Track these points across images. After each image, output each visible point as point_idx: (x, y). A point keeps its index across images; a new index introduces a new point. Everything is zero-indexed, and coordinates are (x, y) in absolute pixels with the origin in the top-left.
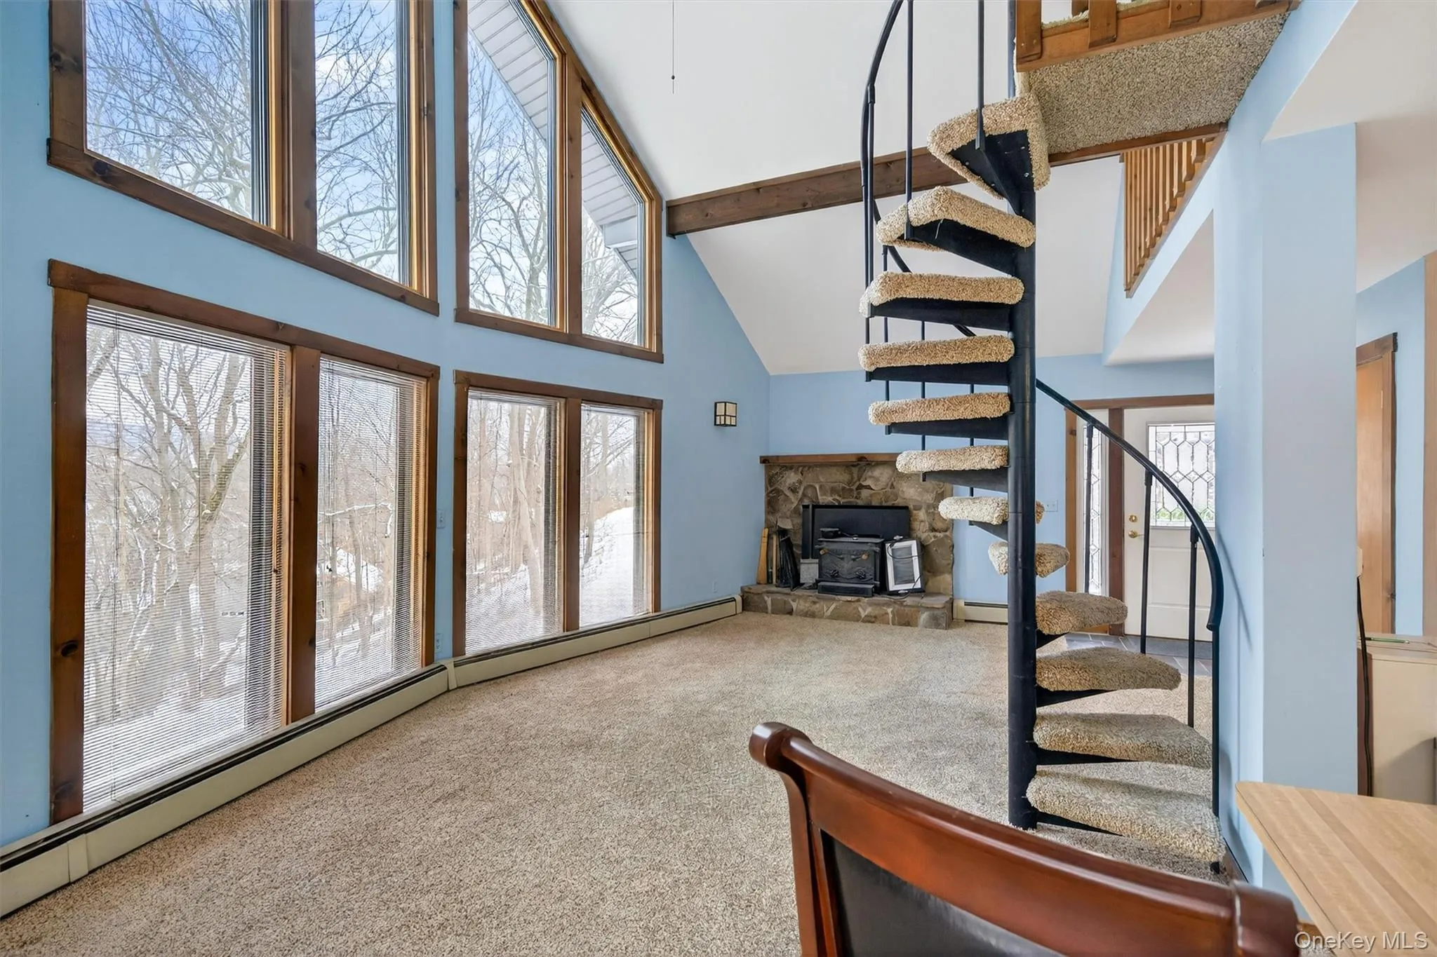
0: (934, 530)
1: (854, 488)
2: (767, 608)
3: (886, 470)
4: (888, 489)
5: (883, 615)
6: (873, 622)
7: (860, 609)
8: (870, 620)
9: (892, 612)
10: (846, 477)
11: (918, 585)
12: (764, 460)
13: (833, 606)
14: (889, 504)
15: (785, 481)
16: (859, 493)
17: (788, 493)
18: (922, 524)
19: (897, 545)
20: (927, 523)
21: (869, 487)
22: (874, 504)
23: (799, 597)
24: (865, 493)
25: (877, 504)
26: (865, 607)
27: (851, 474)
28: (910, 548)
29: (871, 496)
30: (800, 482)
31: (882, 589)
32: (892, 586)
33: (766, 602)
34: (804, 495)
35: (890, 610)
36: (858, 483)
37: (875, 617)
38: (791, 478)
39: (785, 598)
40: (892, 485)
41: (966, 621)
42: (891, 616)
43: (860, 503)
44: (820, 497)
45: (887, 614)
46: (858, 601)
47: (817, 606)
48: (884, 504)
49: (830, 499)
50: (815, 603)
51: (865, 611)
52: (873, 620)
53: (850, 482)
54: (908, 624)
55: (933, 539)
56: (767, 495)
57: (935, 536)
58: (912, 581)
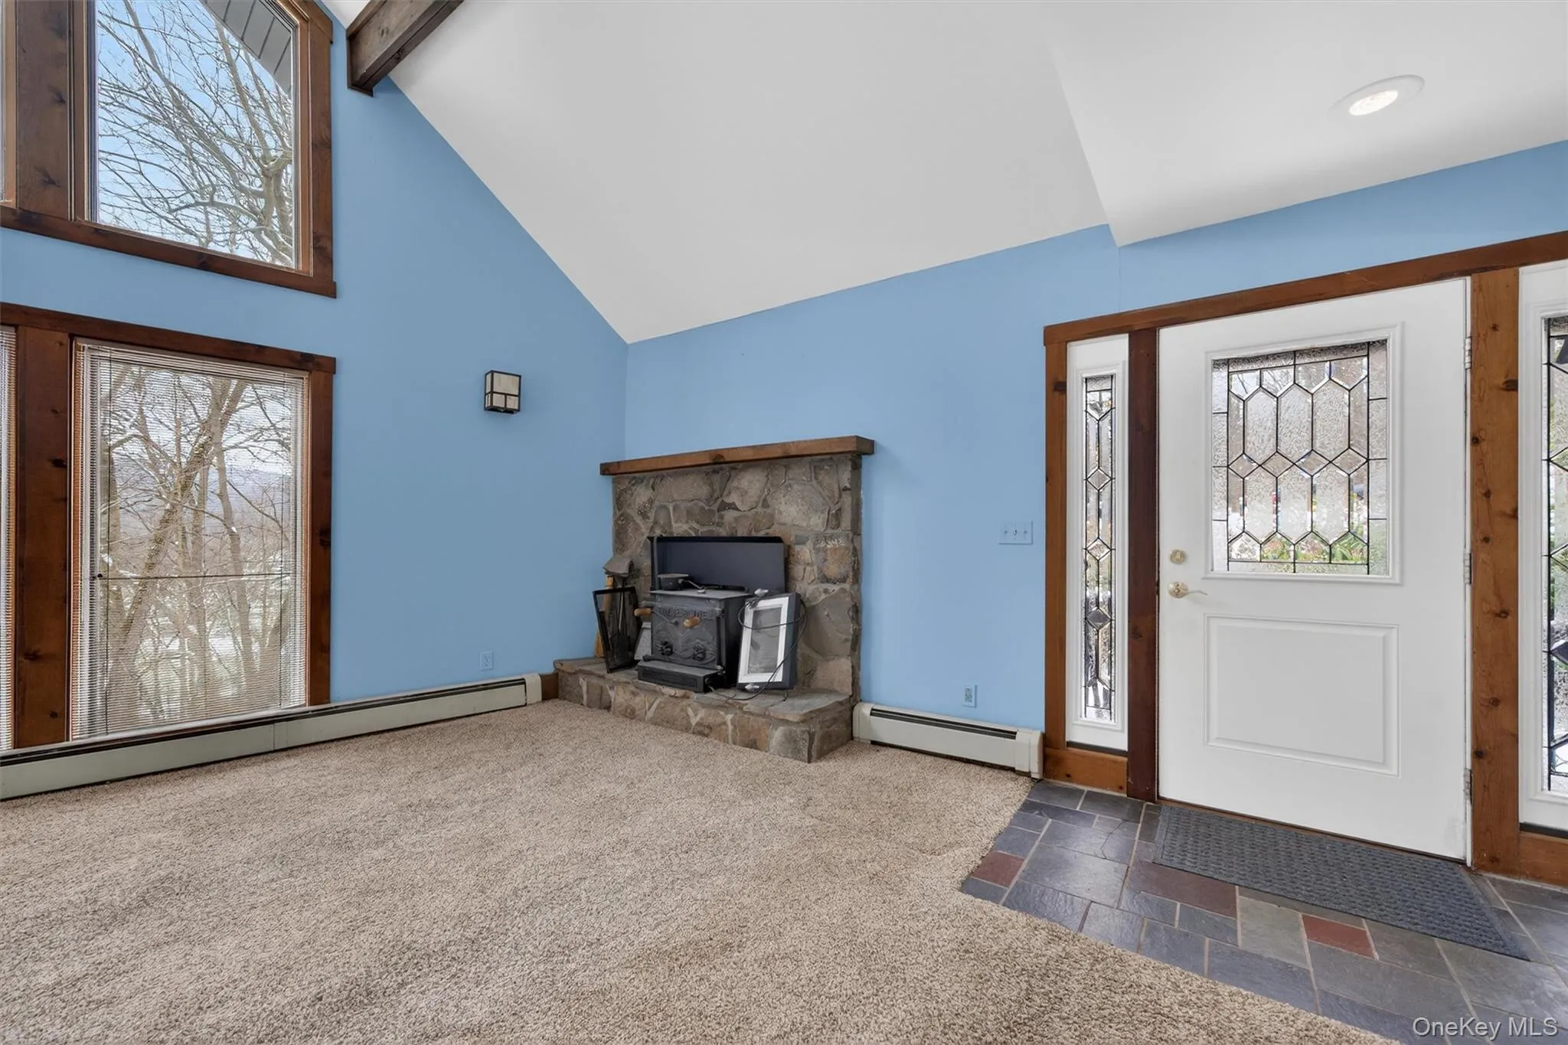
0: (826, 579)
1: (715, 507)
2: (582, 697)
3: (757, 477)
4: (760, 509)
5: (719, 725)
6: (707, 736)
7: (690, 712)
8: (704, 731)
9: (732, 721)
10: (704, 491)
11: (779, 677)
12: (606, 469)
13: (657, 702)
14: (762, 534)
15: (635, 500)
16: (722, 517)
17: (638, 520)
18: (808, 568)
19: (763, 604)
20: (815, 568)
21: (734, 508)
22: (739, 534)
23: (619, 683)
24: (730, 515)
25: (745, 535)
26: (697, 708)
27: (711, 485)
28: (778, 610)
29: (736, 520)
30: (651, 501)
31: (726, 678)
32: (743, 677)
33: (581, 687)
34: (656, 522)
35: (729, 717)
36: (719, 501)
37: (709, 727)
38: (642, 495)
39: (601, 682)
40: (765, 500)
41: (874, 743)
42: (730, 727)
43: (723, 532)
44: (674, 525)
45: (725, 723)
46: (687, 697)
47: (638, 699)
48: (754, 534)
49: (685, 527)
50: (634, 694)
51: (696, 715)
52: (707, 731)
53: (711, 499)
54: (753, 745)
55: (823, 596)
56: (616, 522)
57: (826, 591)
58: (773, 669)
